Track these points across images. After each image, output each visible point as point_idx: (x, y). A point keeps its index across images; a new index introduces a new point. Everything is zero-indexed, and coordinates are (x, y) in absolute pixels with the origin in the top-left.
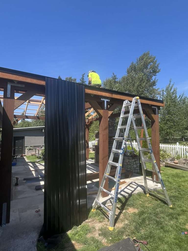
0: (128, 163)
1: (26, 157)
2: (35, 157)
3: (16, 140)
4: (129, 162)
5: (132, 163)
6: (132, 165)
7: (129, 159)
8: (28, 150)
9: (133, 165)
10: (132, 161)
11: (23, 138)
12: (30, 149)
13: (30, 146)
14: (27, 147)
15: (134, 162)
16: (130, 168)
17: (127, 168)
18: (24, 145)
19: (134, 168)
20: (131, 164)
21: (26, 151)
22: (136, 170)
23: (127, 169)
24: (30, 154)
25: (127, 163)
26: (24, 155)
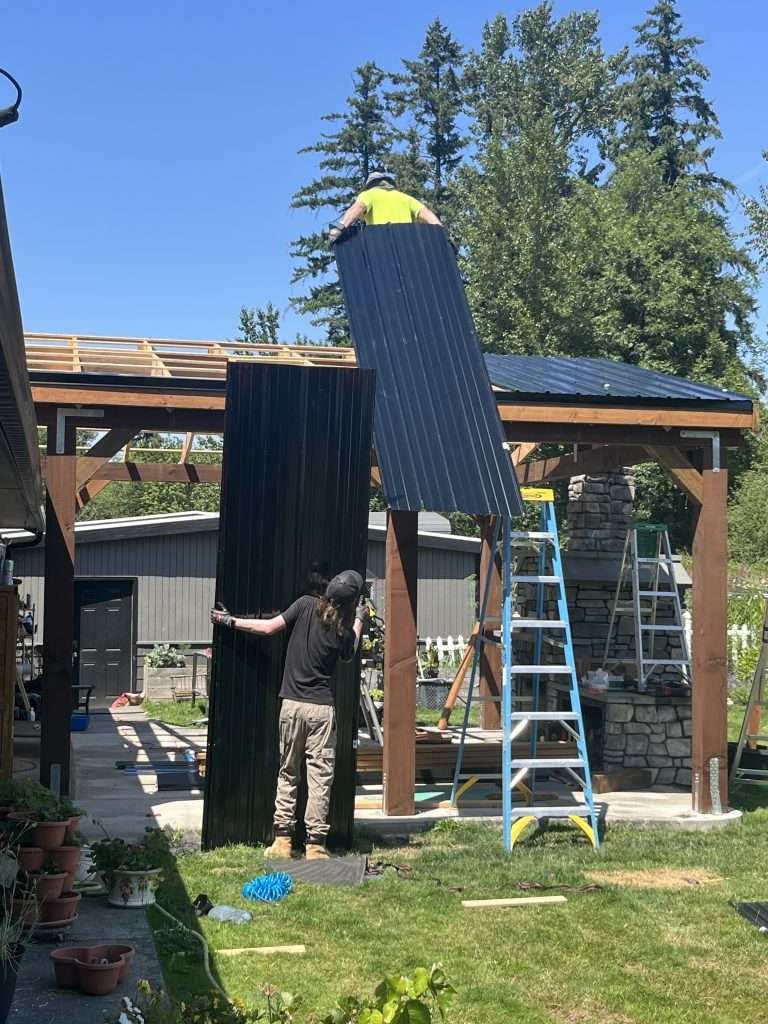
0: (631, 728)
1: (143, 707)
2: (193, 706)
3: (86, 604)
4: (634, 720)
5: (659, 729)
6: (655, 739)
7: (635, 706)
8: (159, 666)
9: (664, 743)
10: (661, 719)
11: (128, 588)
12: (169, 663)
13: (171, 646)
14: (151, 647)
15: (671, 722)
16: (645, 756)
17: (621, 753)
18: (135, 639)
19: (674, 758)
20: (648, 736)
21: (147, 670)
22: (682, 770)
23: (620, 760)
24: (169, 694)
25: (623, 724)
26: (133, 695)
